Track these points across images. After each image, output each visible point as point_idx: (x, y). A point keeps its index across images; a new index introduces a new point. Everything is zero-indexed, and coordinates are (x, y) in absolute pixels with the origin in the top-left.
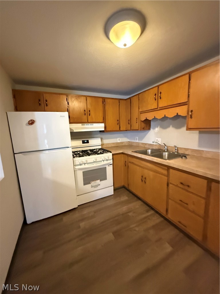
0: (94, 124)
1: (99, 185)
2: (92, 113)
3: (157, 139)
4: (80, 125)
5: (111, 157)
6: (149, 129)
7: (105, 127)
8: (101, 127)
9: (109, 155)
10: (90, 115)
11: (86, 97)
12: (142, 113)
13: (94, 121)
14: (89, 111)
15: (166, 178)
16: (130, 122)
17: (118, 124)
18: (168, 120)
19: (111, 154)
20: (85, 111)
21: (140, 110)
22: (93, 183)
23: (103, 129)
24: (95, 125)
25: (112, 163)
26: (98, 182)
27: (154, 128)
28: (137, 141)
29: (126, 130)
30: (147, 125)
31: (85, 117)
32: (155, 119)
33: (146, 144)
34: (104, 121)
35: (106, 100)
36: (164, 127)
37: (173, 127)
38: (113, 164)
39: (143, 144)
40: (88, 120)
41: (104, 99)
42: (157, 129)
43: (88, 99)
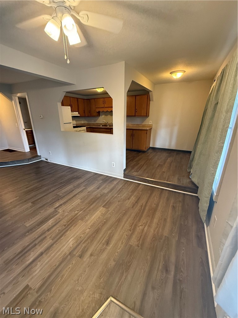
0: (74, 112)
6: (100, 116)
10: (72, 107)
12: (96, 108)
14: (72, 105)
16: (90, 112)
17: (84, 113)
18: (108, 112)
19: (85, 127)
21: (96, 107)
23: (78, 115)
27: (102, 116)
28: (93, 122)
29: (88, 116)
30: (99, 114)
32: (103, 111)
33: (98, 123)
34: (78, 111)
35: (79, 99)
36: (106, 115)
37: (110, 115)
39: (97, 123)
41: (77, 99)
42: (103, 116)
43: (71, 98)
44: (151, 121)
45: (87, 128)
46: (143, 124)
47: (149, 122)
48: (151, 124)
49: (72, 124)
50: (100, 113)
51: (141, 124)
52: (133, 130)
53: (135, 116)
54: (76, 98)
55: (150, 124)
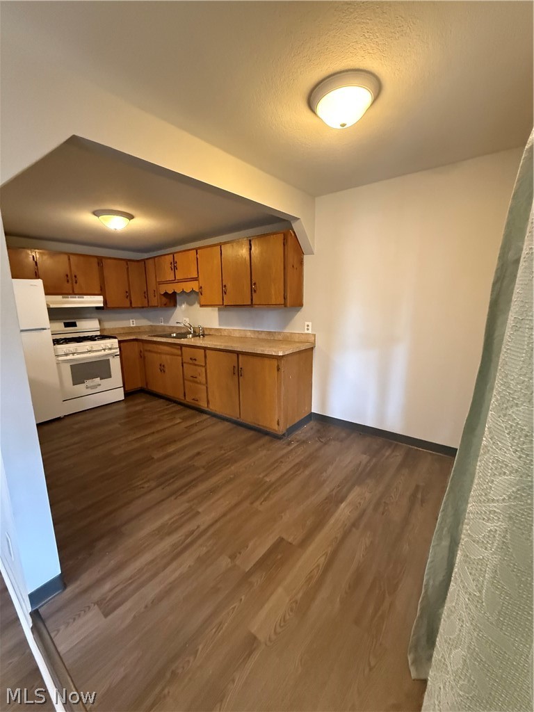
0: (85, 297)
1: (100, 385)
2: (81, 280)
3: (185, 319)
4: (59, 298)
5: (116, 345)
6: (175, 305)
7: (105, 302)
8: (97, 301)
9: (114, 342)
10: (76, 282)
11: (69, 254)
12: (161, 283)
13: (85, 292)
14: (75, 276)
15: (180, 358)
16: (146, 294)
17: (127, 297)
19: (116, 340)
20: (67, 276)
21: (158, 280)
22: (89, 383)
23: (102, 305)
24: (87, 298)
25: (118, 353)
26: (97, 380)
28: (163, 324)
29: (142, 308)
30: (171, 300)
31: (68, 286)
32: (184, 292)
33: (173, 327)
34: (102, 292)
35: (103, 260)
36: (190, 304)
37: (198, 303)
38: (121, 355)
39: (170, 327)
40: (73, 291)
41: (100, 259)
42: (183, 306)
43: (72, 258)
44: (310, 324)
45: (120, 342)
46: (288, 330)
47: (303, 324)
48: (310, 332)
49: (48, 333)
50: (177, 296)
51: (279, 333)
52: (238, 353)
53: (252, 305)
54: (97, 257)
55: (306, 332)
